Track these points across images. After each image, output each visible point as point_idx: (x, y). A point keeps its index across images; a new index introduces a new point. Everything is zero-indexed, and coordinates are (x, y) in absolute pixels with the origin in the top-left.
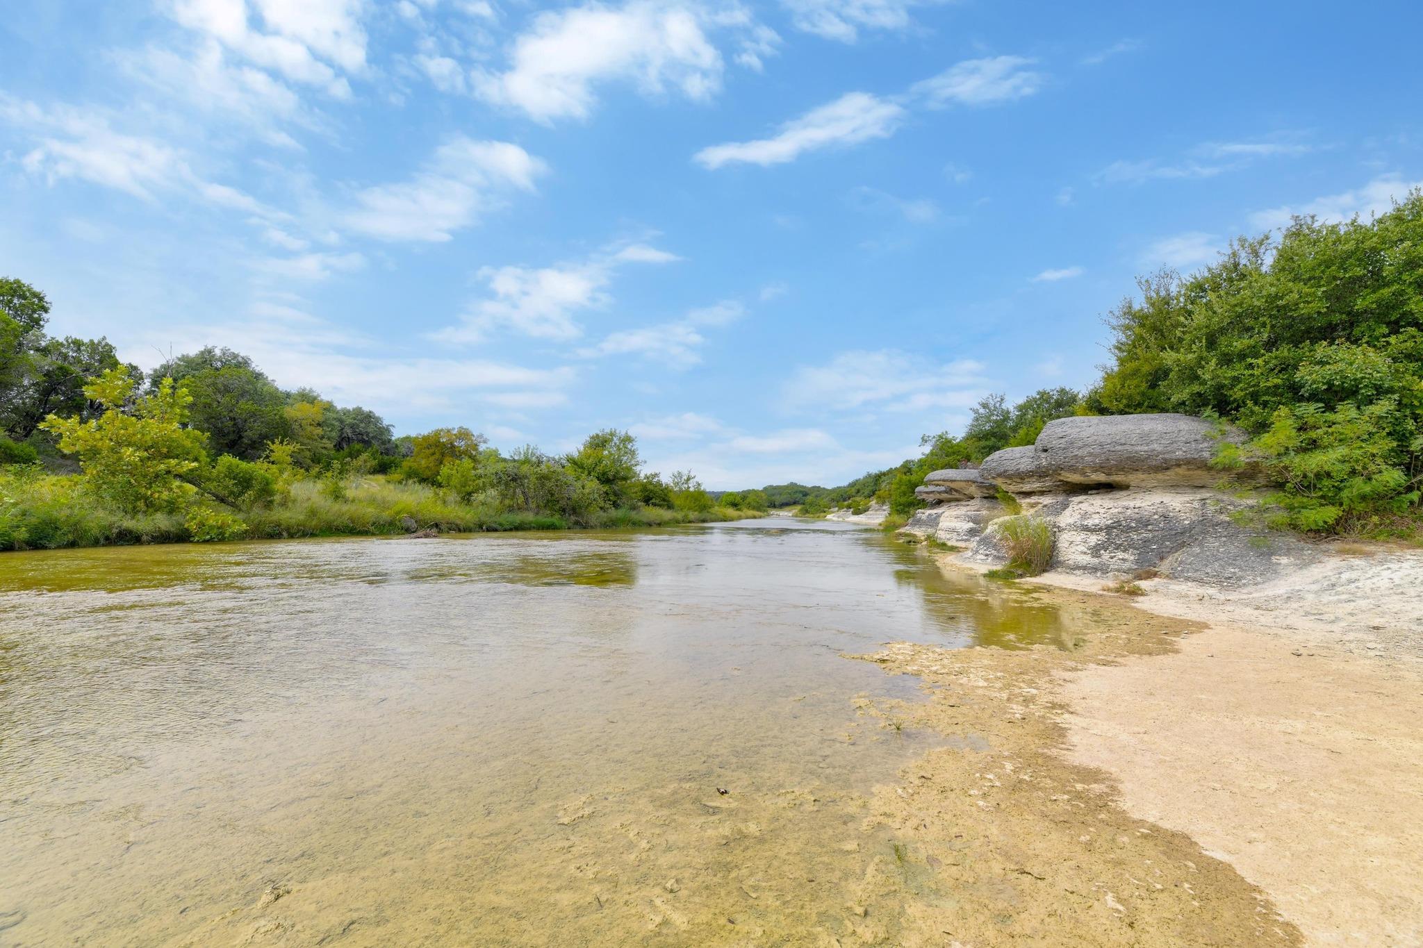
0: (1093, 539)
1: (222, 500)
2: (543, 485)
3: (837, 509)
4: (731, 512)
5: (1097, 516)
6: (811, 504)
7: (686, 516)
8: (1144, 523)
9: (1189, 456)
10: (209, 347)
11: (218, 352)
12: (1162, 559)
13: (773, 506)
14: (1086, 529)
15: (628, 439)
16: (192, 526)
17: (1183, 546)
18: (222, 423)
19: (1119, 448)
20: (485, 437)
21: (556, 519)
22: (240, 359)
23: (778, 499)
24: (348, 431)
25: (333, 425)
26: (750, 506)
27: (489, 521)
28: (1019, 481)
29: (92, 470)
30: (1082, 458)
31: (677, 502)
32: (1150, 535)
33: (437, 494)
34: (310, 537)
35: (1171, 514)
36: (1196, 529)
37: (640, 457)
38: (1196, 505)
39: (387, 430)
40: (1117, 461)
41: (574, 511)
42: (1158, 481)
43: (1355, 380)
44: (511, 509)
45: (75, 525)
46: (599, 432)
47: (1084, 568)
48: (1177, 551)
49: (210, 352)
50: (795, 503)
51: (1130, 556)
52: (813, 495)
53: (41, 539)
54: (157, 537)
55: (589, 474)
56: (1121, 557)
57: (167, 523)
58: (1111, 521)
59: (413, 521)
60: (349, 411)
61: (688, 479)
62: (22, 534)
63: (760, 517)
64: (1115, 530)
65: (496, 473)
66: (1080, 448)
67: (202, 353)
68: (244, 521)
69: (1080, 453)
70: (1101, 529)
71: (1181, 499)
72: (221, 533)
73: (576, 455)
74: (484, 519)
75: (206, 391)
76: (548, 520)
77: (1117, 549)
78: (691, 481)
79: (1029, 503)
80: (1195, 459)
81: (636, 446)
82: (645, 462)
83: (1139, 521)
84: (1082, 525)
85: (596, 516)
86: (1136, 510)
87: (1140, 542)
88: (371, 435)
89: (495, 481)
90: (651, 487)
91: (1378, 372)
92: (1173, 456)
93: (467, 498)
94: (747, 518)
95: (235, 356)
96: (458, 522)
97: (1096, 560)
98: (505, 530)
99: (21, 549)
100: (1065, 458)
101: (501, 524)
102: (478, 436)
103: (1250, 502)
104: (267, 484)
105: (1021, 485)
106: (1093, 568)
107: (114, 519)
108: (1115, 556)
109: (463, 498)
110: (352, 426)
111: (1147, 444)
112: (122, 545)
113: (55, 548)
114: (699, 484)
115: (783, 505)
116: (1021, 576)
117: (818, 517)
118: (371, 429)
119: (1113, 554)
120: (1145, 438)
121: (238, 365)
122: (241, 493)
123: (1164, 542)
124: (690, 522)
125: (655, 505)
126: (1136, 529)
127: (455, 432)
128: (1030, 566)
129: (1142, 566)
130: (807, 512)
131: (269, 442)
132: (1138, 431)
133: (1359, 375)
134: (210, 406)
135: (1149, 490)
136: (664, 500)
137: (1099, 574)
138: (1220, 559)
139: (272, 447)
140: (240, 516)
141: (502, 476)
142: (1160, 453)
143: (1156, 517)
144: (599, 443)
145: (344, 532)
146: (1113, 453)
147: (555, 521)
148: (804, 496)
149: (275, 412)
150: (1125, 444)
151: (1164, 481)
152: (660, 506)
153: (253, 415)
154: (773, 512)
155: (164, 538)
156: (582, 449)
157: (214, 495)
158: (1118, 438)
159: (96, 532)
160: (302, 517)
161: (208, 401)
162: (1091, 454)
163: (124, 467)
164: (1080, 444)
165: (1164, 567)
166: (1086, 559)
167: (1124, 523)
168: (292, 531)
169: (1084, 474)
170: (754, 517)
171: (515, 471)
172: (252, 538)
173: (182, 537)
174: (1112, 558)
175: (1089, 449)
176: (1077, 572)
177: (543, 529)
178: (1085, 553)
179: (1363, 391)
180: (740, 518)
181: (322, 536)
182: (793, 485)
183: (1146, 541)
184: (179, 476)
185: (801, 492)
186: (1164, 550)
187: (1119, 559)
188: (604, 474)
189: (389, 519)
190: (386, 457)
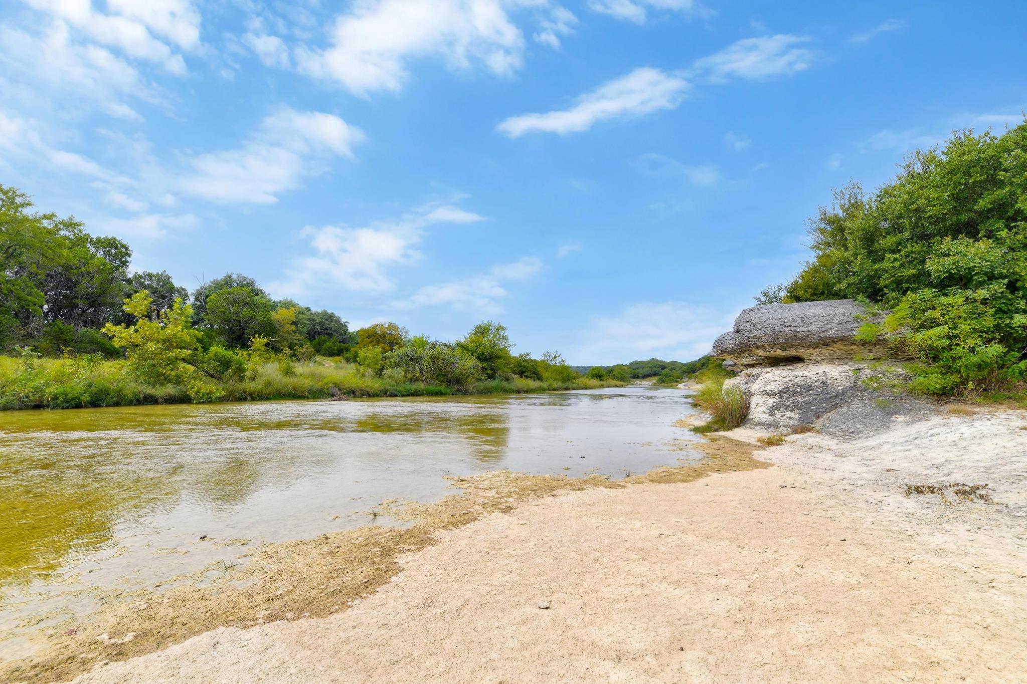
0: (771, 401)
1: (212, 376)
2: (434, 363)
3: (687, 379)
4: (595, 382)
5: (774, 383)
6: (666, 375)
7: (550, 385)
8: (807, 388)
9: (840, 334)
10: (229, 273)
11: (234, 277)
12: (818, 417)
13: (636, 377)
14: (766, 393)
15: (500, 328)
16: (192, 393)
17: (837, 407)
18: (232, 324)
19: (786, 329)
20: (406, 329)
21: (442, 388)
22: (248, 281)
23: (641, 372)
24: (318, 328)
25: (304, 323)
26: (614, 378)
27: (392, 390)
28: (738, 356)
29: (133, 357)
30: (760, 337)
31: (545, 375)
32: (811, 399)
33: (358, 370)
34: (265, 400)
35: (829, 381)
36: (848, 393)
37: (511, 341)
38: (851, 374)
39: (345, 326)
40: (785, 339)
41: (458, 381)
42: (824, 354)
43: (969, 268)
44: (411, 380)
45: (118, 392)
46: (481, 324)
47: (763, 424)
48: (831, 411)
49: (230, 277)
50: (655, 375)
51: (795, 415)
52: (669, 368)
53: (98, 401)
54: (168, 399)
55: (472, 355)
56: (788, 416)
57: (174, 390)
58: (782, 387)
59: (337, 389)
60: (319, 313)
61: (555, 357)
62: (86, 398)
63: (622, 386)
64: (785, 394)
65: (399, 355)
66: (759, 330)
67: (226, 278)
68: (223, 389)
69: (758, 334)
70: (775, 394)
71: (840, 369)
72: (210, 398)
73: (463, 340)
74: (388, 387)
75: (222, 303)
76: (437, 388)
77: (786, 409)
78: (557, 358)
79: (746, 374)
80: (846, 337)
81: (507, 333)
82: (515, 345)
83: (803, 387)
84: (763, 390)
85: (472, 385)
86: (803, 379)
87: (803, 404)
88: (333, 329)
89: (397, 360)
90: (525, 364)
91: (986, 261)
92: (827, 335)
93: (379, 373)
94: (609, 387)
95: (245, 279)
96: (369, 390)
97: (772, 418)
98: (403, 396)
99: (86, 407)
100: (749, 338)
101: (400, 392)
102: (402, 329)
103: (901, 371)
104: (241, 364)
105: (740, 359)
106: (769, 424)
107: (142, 388)
108: (785, 415)
109: (376, 373)
110: (320, 323)
111: (807, 326)
112: (147, 405)
113: (105, 407)
114: (563, 361)
115: (646, 376)
116: (716, 430)
117: (671, 386)
118: (333, 325)
119: (783, 414)
120: (806, 321)
121: (248, 285)
122: (224, 371)
123: (821, 403)
124: (554, 390)
125: (527, 377)
126: (800, 394)
127: (387, 326)
128: (724, 423)
129: (803, 423)
130: (663, 381)
131: (251, 337)
132: (802, 316)
133: (972, 265)
134: (225, 313)
135: (816, 362)
136: (534, 373)
137: (771, 429)
138: (856, 418)
139: (253, 340)
140: (221, 387)
141: (403, 357)
142: (816, 332)
143: (817, 384)
144: (482, 331)
145: (289, 397)
146: (781, 334)
147: (442, 389)
148: (662, 369)
149: (264, 316)
150: (790, 326)
151: (830, 355)
152: (531, 377)
153: (251, 318)
154: (637, 382)
155: (171, 400)
156: (467, 336)
157: (206, 372)
158: (786, 321)
159: (130, 396)
160: (260, 387)
161: (223, 310)
162: (765, 334)
163: (150, 355)
164: (759, 326)
165: (818, 424)
166: (765, 418)
167: (791, 389)
168: (255, 396)
169: (765, 350)
170: (616, 386)
171: (412, 353)
172: (228, 401)
173: (185, 399)
174: (782, 416)
175: (765, 330)
176: (758, 428)
177: (432, 395)
178: (765, 413)
179: (976, 278)
180: (602, 387)
181: (274, 400)
182: (654, 360)
183: (807, 403)
184: (184, 360)
185: (660, 366)
186: (820, 410)
187: (788, 417)
188: (483, 354)
189: (320, 388)
190: (342, 345)
